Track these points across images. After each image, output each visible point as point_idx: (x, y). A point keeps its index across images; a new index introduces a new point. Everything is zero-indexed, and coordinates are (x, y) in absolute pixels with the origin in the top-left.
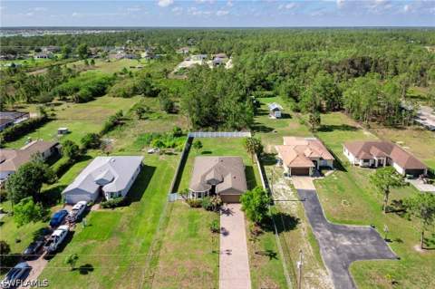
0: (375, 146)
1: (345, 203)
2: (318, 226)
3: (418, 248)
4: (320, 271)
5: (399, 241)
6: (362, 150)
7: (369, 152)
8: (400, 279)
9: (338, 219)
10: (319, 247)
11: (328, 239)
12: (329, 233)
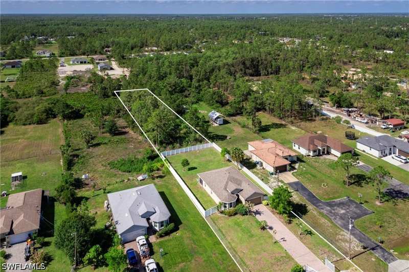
0: (315, 138)
1: (324, 185)
2: (319, 206)
3: (378, 203)
4: (342, 233)
5: (366, 202)
6: (309, 143)
7: (314, 145)
8: (382, 223)
9: (326, 197)
10: (330, 219)
11: (331, 212)
12: (329, 208)
